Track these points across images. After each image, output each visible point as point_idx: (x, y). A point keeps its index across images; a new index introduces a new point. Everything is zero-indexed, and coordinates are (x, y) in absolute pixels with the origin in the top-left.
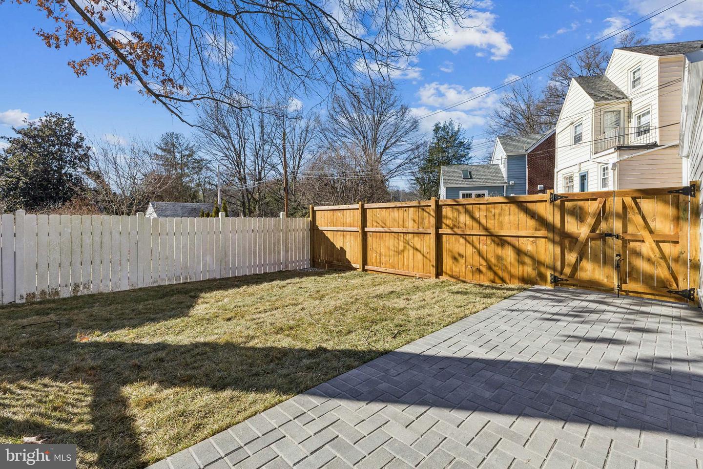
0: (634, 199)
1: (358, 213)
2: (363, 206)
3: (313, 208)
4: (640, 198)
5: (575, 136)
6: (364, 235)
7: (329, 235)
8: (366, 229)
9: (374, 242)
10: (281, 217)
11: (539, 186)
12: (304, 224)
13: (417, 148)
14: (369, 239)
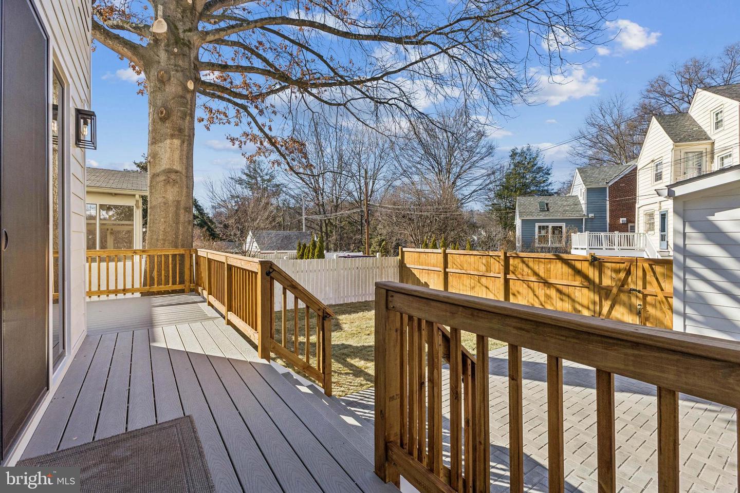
0: (650, 265)
1: (441, 257)
2: (444, 251)
3: (402, 249)
4: (653, 265)
5: (656, 174)
6: (446, 274)
7: (415, 272)
8: (447, 270)
9: (454, 281)
10: (378, 257)
11: (621, 219)
12: (394, 262)
13: (493, 173)
14: (450, 279)
